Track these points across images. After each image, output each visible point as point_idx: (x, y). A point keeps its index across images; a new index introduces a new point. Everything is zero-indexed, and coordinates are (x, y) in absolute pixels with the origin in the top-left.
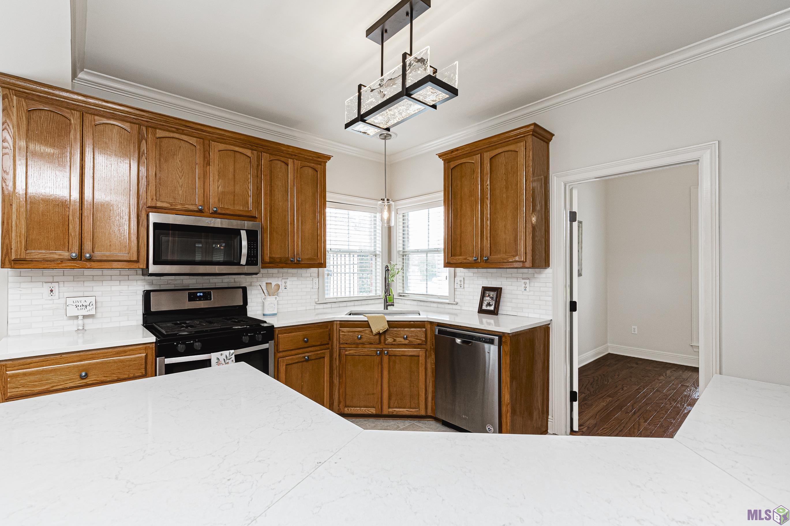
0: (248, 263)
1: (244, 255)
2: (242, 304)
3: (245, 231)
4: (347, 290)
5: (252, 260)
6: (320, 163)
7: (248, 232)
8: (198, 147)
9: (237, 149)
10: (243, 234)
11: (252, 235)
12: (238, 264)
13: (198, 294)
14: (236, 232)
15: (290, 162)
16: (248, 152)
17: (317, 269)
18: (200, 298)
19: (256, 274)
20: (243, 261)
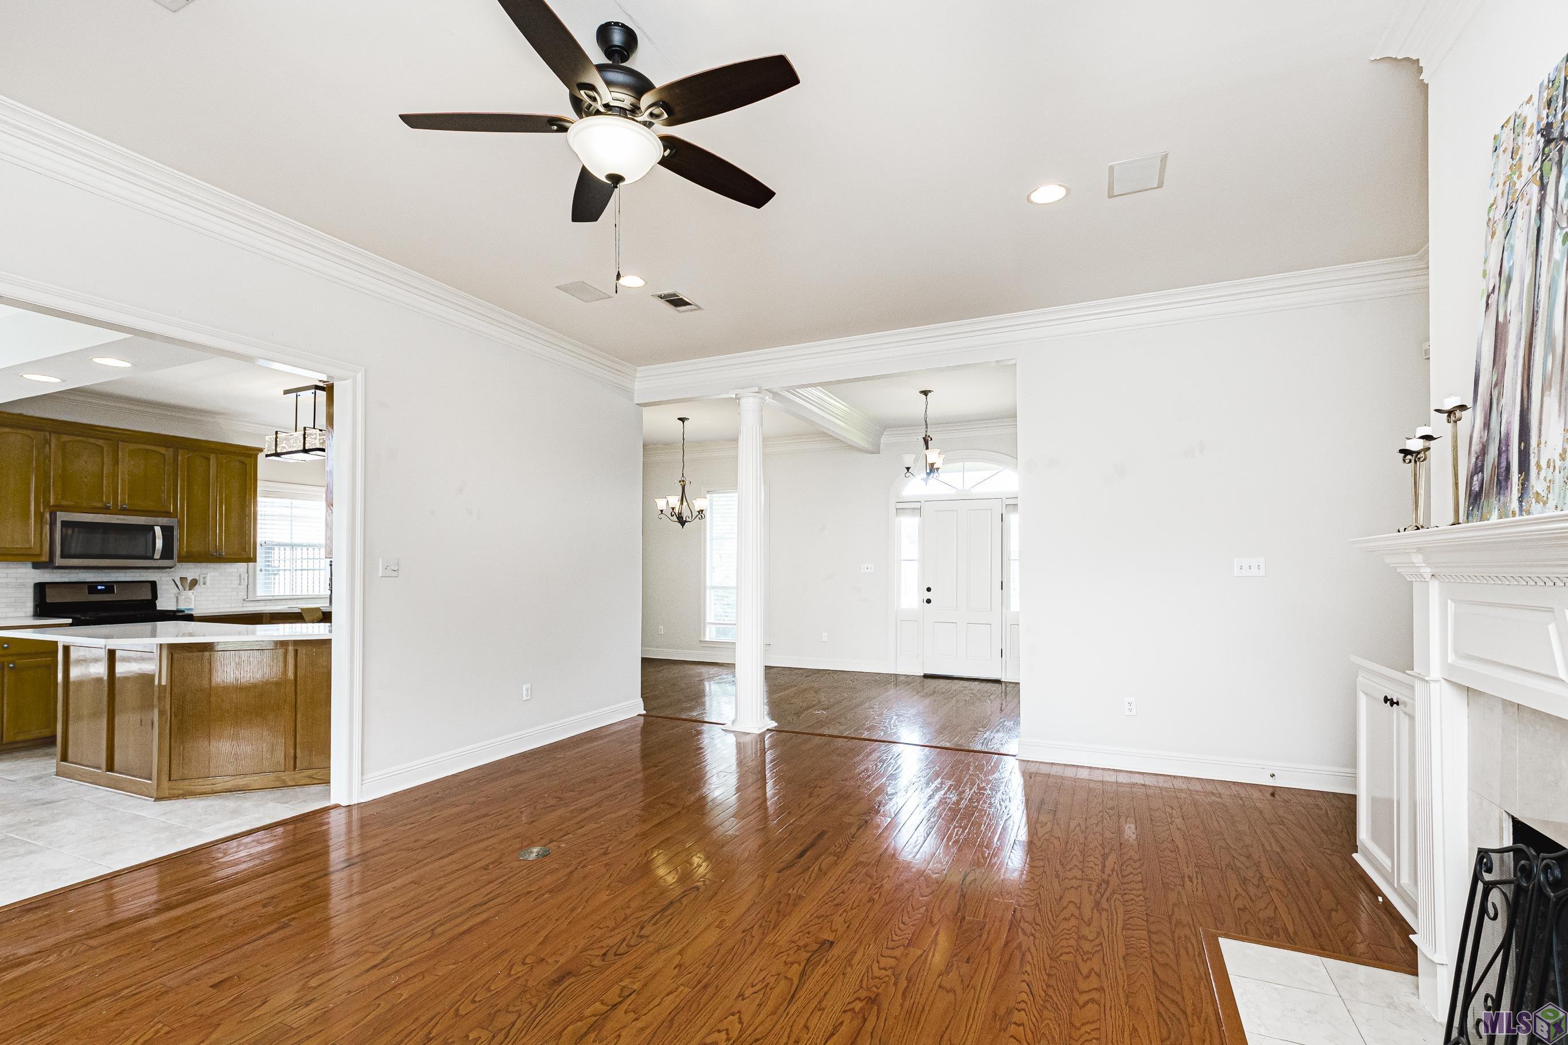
0: (162, 558)
1: (158, 550)
2: (150, 598)
3: (159, 528)
4: (282, 587)
5: (167, 553)
6: (249, 456)
7: (163, 528)
8: (105, 449)
9: (148, 447)
10: (158, 530)
11: (167, 531)
12: (152, 558)
13: (99, 587)
14: (150, 528)
15: (213, 457)
16: (163, 450)
17: (246, 564)
18: (101, 592)
19: (171, 568)
20: (157, 556)
